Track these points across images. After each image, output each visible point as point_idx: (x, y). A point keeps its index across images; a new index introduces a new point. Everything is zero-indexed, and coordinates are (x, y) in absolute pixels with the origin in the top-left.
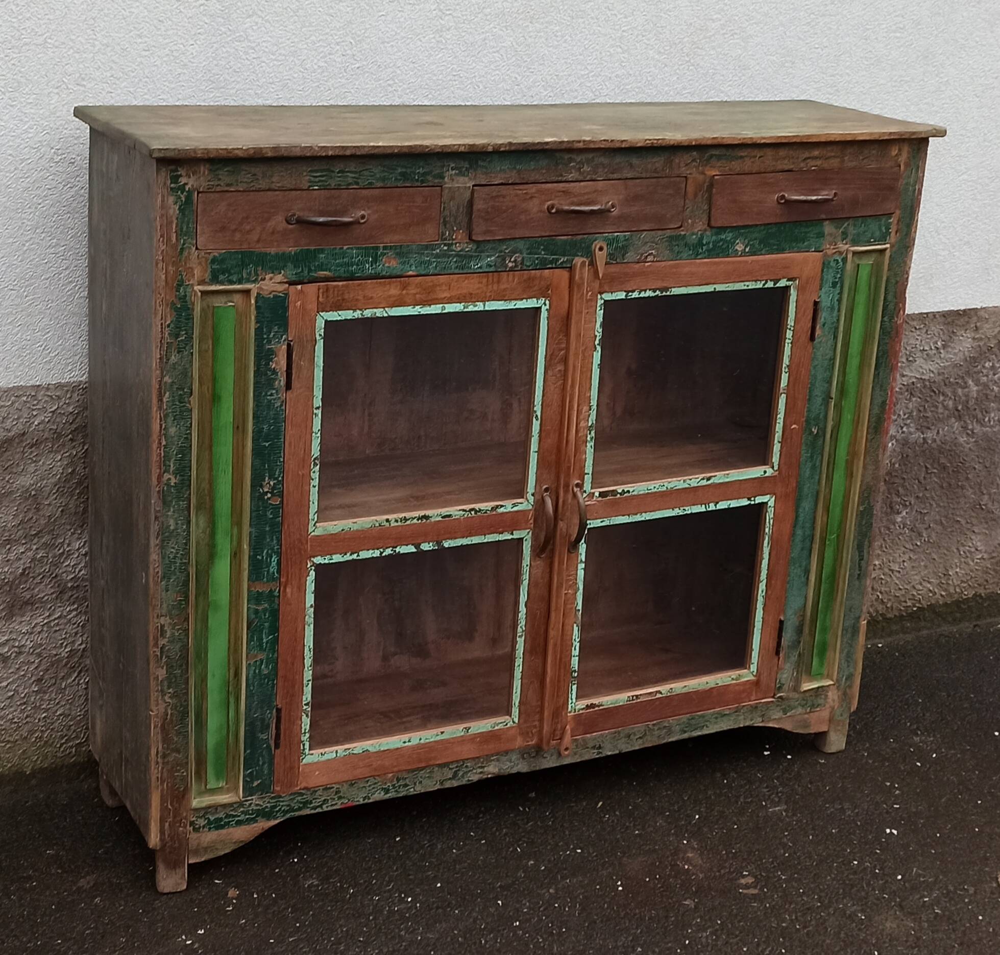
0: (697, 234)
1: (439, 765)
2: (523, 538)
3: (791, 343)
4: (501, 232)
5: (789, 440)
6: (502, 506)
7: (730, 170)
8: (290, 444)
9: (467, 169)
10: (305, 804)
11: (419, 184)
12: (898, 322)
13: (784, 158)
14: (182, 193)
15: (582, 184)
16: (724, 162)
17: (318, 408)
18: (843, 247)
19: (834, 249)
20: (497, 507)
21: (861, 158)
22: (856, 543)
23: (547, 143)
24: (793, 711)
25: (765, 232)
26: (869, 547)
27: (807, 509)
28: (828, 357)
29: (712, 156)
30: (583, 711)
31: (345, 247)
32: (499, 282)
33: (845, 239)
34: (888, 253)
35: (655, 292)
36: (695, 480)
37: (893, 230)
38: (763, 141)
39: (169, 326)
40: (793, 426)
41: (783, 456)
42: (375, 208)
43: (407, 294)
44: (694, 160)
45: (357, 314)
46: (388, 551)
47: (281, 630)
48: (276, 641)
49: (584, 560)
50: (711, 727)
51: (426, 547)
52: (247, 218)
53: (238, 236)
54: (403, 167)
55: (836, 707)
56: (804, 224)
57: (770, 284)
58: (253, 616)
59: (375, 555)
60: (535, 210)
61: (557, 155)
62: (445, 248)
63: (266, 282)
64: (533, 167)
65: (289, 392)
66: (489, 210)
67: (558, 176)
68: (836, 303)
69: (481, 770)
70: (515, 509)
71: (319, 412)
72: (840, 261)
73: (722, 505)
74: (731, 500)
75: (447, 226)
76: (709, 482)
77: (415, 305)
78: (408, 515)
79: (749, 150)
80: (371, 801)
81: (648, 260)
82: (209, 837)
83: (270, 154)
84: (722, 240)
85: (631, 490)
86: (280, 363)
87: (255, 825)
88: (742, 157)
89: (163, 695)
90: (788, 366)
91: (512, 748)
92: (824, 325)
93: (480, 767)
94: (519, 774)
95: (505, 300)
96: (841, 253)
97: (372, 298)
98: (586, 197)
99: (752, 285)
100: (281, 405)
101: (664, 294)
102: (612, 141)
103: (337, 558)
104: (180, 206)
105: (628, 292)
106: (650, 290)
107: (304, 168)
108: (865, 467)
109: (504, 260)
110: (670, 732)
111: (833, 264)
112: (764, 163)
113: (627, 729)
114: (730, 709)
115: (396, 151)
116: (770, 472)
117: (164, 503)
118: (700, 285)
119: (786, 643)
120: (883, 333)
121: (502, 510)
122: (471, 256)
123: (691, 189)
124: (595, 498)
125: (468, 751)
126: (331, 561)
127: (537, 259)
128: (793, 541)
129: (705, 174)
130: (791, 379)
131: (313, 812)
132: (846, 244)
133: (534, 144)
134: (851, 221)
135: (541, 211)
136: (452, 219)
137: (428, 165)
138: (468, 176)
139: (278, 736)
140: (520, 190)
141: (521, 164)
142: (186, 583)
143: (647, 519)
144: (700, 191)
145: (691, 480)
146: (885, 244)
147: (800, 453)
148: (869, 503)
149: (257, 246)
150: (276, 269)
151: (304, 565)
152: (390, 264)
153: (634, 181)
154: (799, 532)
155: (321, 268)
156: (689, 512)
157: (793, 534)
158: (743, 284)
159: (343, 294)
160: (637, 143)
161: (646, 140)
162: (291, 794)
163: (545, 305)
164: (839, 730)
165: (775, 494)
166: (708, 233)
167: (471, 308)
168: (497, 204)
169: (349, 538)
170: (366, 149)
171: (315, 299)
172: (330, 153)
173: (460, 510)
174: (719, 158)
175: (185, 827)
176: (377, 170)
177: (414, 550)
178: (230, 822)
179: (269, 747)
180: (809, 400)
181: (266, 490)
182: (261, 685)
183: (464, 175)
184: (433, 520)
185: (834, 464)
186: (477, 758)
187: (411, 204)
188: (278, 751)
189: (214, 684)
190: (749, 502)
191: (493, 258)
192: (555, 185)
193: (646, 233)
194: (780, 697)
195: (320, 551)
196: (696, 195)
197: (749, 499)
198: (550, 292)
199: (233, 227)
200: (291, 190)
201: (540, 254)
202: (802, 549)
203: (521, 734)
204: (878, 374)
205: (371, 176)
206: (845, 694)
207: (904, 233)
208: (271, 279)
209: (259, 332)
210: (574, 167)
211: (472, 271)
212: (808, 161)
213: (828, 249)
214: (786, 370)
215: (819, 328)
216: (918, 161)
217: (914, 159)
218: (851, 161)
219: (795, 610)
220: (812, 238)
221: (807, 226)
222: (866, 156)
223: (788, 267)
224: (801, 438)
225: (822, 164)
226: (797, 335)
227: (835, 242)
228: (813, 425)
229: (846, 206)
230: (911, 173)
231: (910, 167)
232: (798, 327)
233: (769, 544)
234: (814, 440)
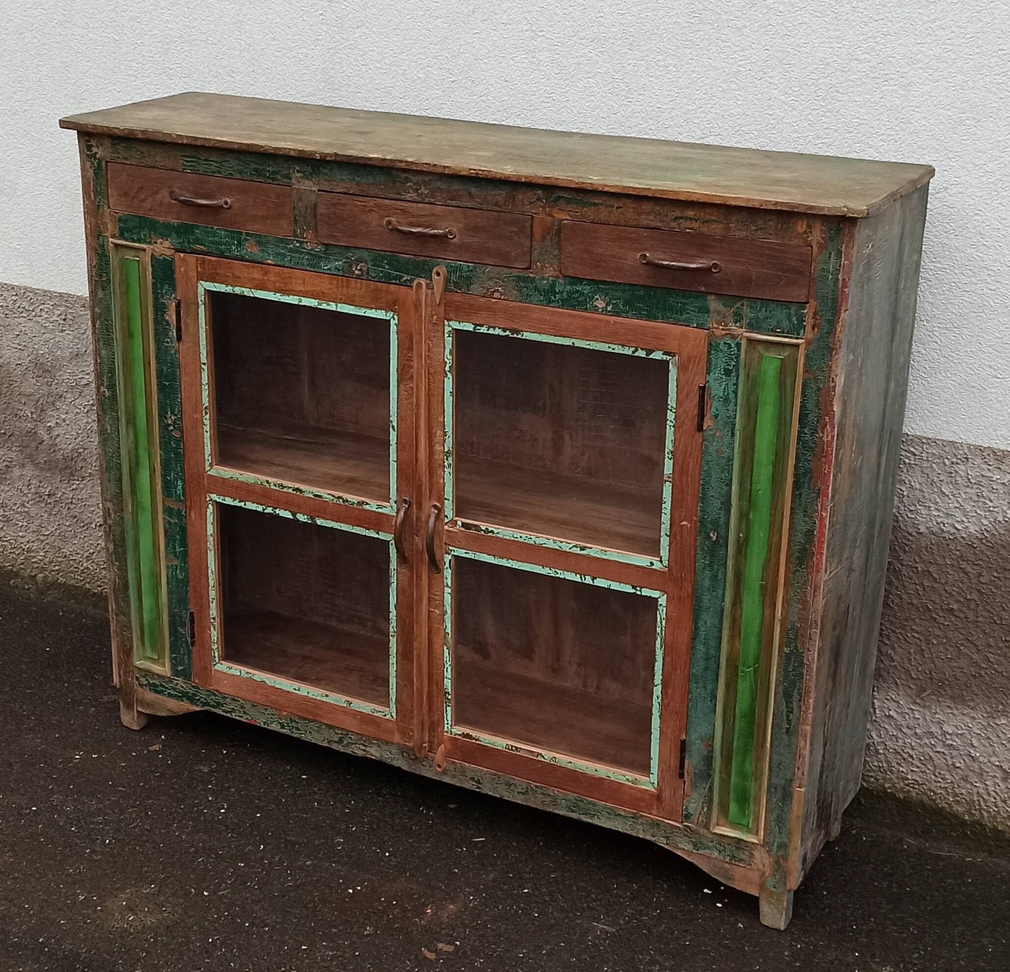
0: (547, 280)
1: (326, 725)
2: (389, 541)
3: (674, 426)
4: (344, 239)
5: (678, 538)
6: (367, 504)
7: (582, 215)
8: (185, 389)
9: (310, 174)
10: (219, 705)
11: (271, 181)
12: (825, 439)
13: (649, 214)
14: (95, 160)
15: (420, 205)
16: (575, 206)
17: (204, 364)
18: (734, 328)
19: (722, 329)
20: (363, 502)
21: (754, 228)
22: (781, 688)
23: (370, 159)
24: (706, 851)
25: (630, 293)
26: (800, 701)
27: (709, 623)
28: (726, 455)
29: (559, 198)
30: (460, 737)
31: (215, 227)
32: (348, 286)
33: (740, 321)
34: (802, 352)
35: (505, 330)
36: (567, 545)
37: (809, 322)
38: (606, 189)
39: (95, 266)
40: (684, 523)
41: (673, 553)
42: (237, 197)
43: (268, 280)
44: (539, 199)
45: (229, 289)
46: (269, 510)
47: (190, 546)
48: (185, 554)
49: (450, 585)
50: (603, 820)
51: (301, 518)
52: (142, 188)
53: (136, 203)
54: (255, 163)
55: (767, 874)
56: (681, 294)
57: (641, 354)
58: (168, 526)
59: (259, 510)
60: (374, 223)
61: (394, 172)
62: (298, 245)
63: (158, 245)
64: (371, 181)
65: (181, 344)
66: (331, 215)
67: (396, 194)
68: (732, 396)
69: (364, 748)
70: (380, 510)
71: (205, 367)
72: (733, 345)
73: (600, 583)
74: (613, 581)
75: (298, 224)
76: (583, 552)
77: (276, 292)
78: (285, 483)
79: (605, 198)
80: (269, 728)
81: (495, 296)
82: (150, 696)
83: (140, 136)
84: (577, 291)
85: (496, 531)
86: (171, 317)
87: (182, 703)
88: (595, 204)
89: (113, 565)
90: (672, 452)
91: (391, 740)
92: (716, 416)
93: (362, 744)
94: (399, 768)
95: (356, 306)
96: (734, 337)
97: (239, 277)
98: (424, 219)
99: (618, 350)
100: (176, 353)
101: (515, 336)
102: (434, 165)
103: (229, 501)
104: (94, 170)
105: (476, 325)
106: (499, 328)
107: (178, 153)
108: (786, 600)
109: (351, 266)
110: (555, 802)
111: (723, 347)
112: (624, 214)
113: (508, 778)
114: (625, 810)
115: (236, 147)
116: (657, 566)
117: (103, 409)
118: (555, 336)
119: (692, 769)
120: (804, 447)
121: (367, 507)
122: (321, 257)
123: (537, 230)
124: (458, 527)
125: (351, 724)
126: (224, 502)
127: (382, 271)
128: (693, 654)
129: (553, 216)
130: (676, 468)
131: (224, 714)
132: (741, 327)
133: (357, 158)
134: (745, 302)
135: (381, 226)
136: (302, 218)
137: (276, 164)
138: (312, 180)
139: (193, 636)
140: (359, 201)
141: (359, 177)
142: (120, 480)
143: (514, 567)
144: (549, 234)
145: (562, 542)
146: (797, 338)
147: (695, 556)
148: (796, 647)
149: (151, 214)
150: (165, 236)
151: (203, 498)
152: (251, 249)
153: (474, 211)
154: (701, 647)
155: (198, 241)
156: (562, 576)
157: (692, 647)
158: (607, 345)
159: (216, 269)
160: (460, 171)
161: (470, 169)
162: (207, 691)
163: (394, 319)
164: (772, 903)
165: (666, 592)
166: (561, 281)
167: (324, 306)
168: (338, 211)
169: (237, 486)
170: (213, 142)
171: (194, 267)
172: (185, 141)
173: (329, 494)
174: (568, 201)
175: (132, 678)
176: (233, 163)
177: (291, 517)
178: (164, 691)
179: (186, 641)
180: (703, 498)
181: (170, 422)
182: (178, 587)
183: (308, 179)
184: (306, 495)
186: (360, 734)
187: (266, 199)
188: (194, 648)
189: (145, 570)
190: (633, 591)
191: (340, 263)
192: (393, 202)
193: (491, 267)
194: (688, 827)
195: (214, 489)
196: (544, 238)
197: (634, 587)
198: (397, 307)
199: (132, 194)
200: (171, 170)
201: (384, 267)
202: (706, 669)
203: (400, 732)
204: (800, 494)
205: (231, 167)
206: (777, 863)
207: (826, 330)
208: (161, 243)
209: (154, 285)
210: (411, 187)
211: (322, 271)
212: (681, 220)
213: (716, 328)
214: (670, 456)
215: (710, 418)
216: (838, 245)
217: (832, 241)
218: (740, 230)
219: (701, 735)
220: (692, 311)
221: (684, 297)
222: (760, 227)
223: (662, 339)
224: (696, 540)
225: (700, 228)
226: (680, 419)
227: (724, 322)
228: (711, 530)
229: (733, 283)
230: (830, 257)
231: (827, 250)
232: (681, 410)
233: (661, 647)
234: (713, 547)
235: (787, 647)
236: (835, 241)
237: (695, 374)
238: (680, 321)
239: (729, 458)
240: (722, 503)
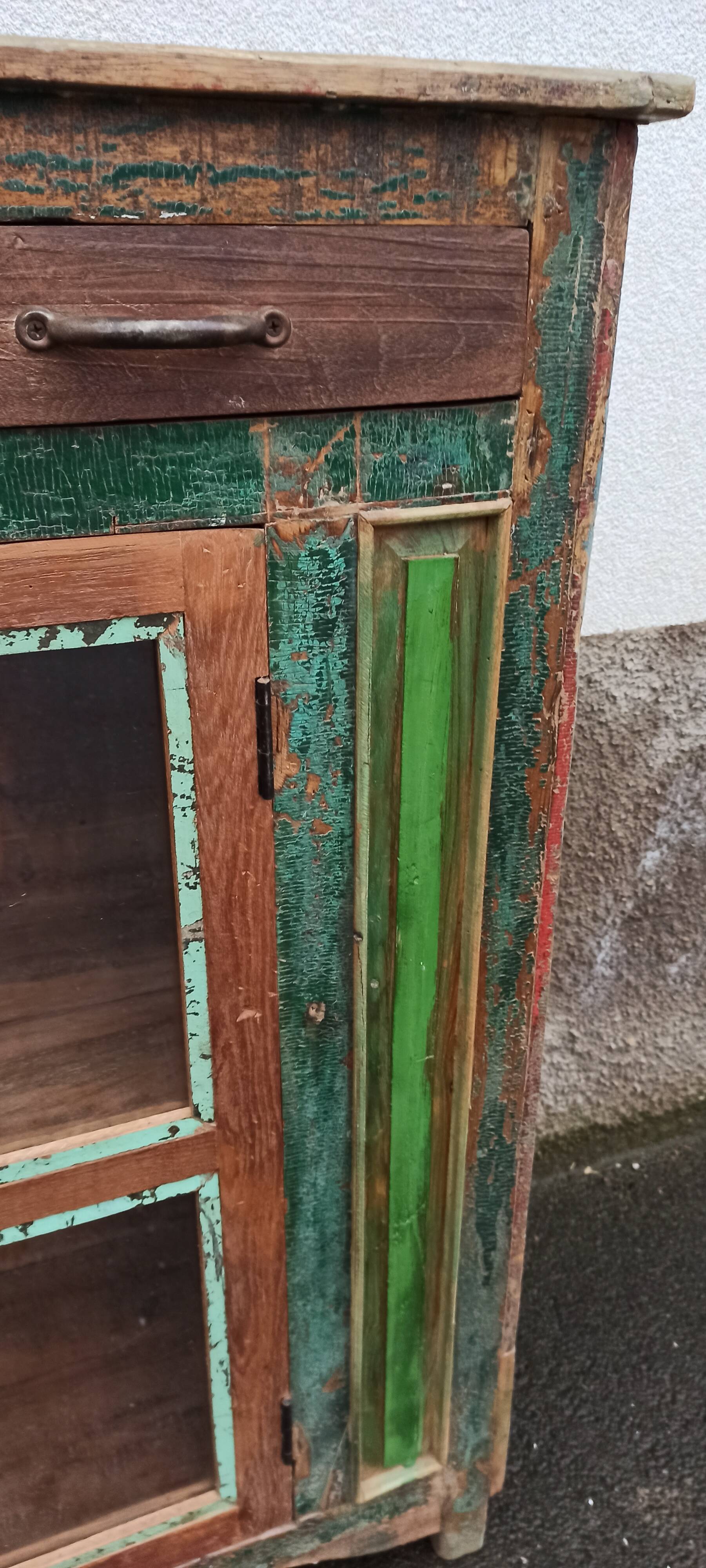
3: (193, 807)
5: (235, 1050)
12: (555, 722)
13: (23, 161)
18: (334, 507)
19: (302, 516)
22: (472, 1221)
24: (347, 1531)
26: (508, 1224)
27: (321, 1182)
28: (334, 831)
33: (347, 482)
34: (506, 528)
40: (246, 1014)
41: (223, 1087)
55: (454, 1496)
56: (170, 432)
57: (70, 639)
68: (339, 688)
72: (333, 553)
73: (45, 1225)
74: (75, 1206)
90: (195, 870)
92: (303, 748)
96: (333, 530)
108: (480, 1070)
111: (306, 565)
116: (189, 1128)
119: (308, 1435)
128: (292, 1254)
130: (214, 902)
132: (352, 499)
134: (357, 423)
146: (494, 497)
147: (279, 1071)
148: (500, 1142)
154: (307, 1235)
157: (289, 1241)
164: (467, 1527)
165: (217, 1170)
180: (287, 945)
185: (391, 1075)
190: (136, 1202)
194: (310, 1521)
197: (133, 1196)
202: (322, 1264)
204: (504, 856)
206: (473, 1472)
207: (560, 463)
212: (140, 181)
213: (285, 516)
214: (192, 880)
215: (289, 758)
216: (596, 212)
217: (582, 201)
218: (332, 196)
219: (321, 1375)
220: (212, 479)
221: (181, 440)
222: (388, 178)
223: (130, 582)
224: (277, 1037)
225: (204, 200)
226: (209, 783)
227: (305, 493)
228: (311, 1002)
229: (327, 371)
230: (574, 255)
231: (567, 233)
232: (211, 760)
233: (218, 1273)
234: (320, 1036)
235: (481, 1148)
236: (589, 202)
237: (238, 658)
238: (176, 517)
239: (342, 835)
240: (334, 938)
